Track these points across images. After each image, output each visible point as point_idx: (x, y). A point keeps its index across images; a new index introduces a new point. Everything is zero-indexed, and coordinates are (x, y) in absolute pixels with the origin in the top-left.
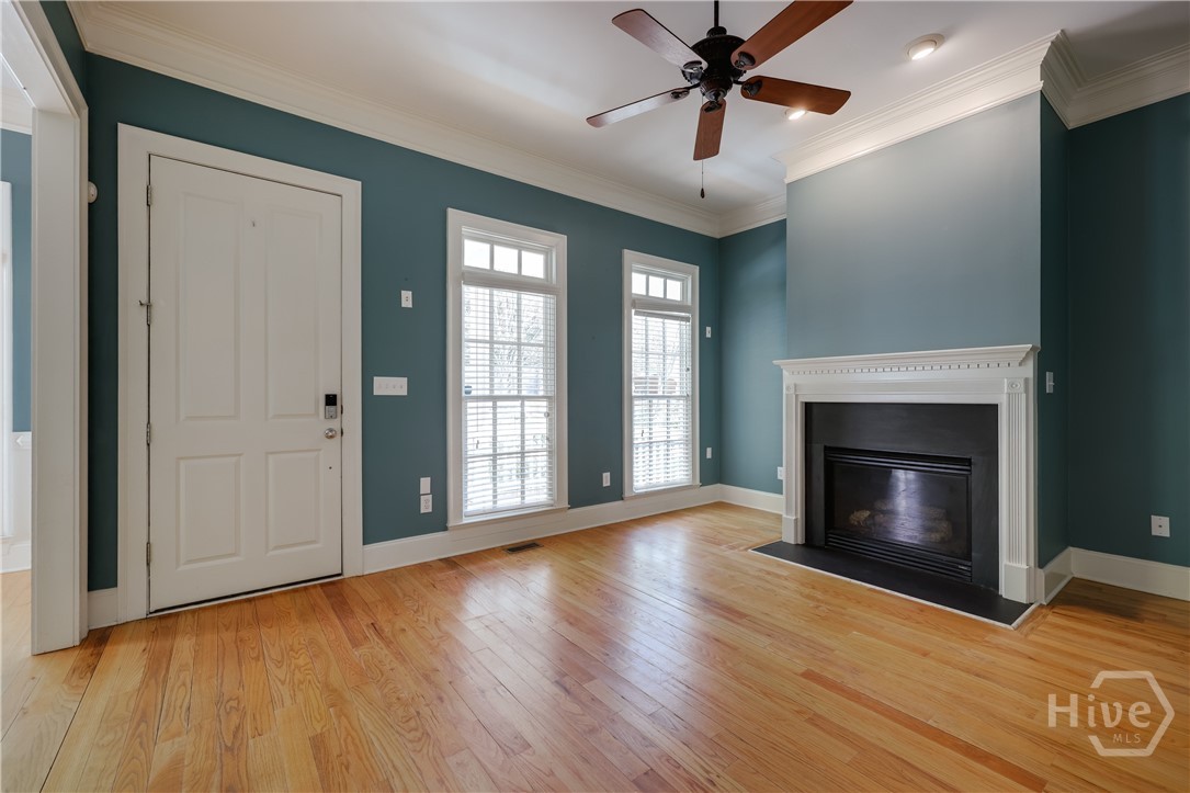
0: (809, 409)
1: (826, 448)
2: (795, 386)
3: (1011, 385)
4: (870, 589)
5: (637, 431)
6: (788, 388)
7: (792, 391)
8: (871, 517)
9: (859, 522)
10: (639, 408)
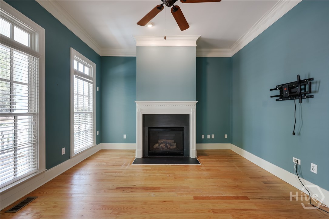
0: (144, 116)
1: (149, 128)
2: (141, 109)
3: (193, 110)
4: (172, 165)
5: (76, 127)
6: (138, 110)
7: (140, 111)
8: (159, 145)
9: (156, 147)
10: (76, 118)
